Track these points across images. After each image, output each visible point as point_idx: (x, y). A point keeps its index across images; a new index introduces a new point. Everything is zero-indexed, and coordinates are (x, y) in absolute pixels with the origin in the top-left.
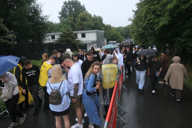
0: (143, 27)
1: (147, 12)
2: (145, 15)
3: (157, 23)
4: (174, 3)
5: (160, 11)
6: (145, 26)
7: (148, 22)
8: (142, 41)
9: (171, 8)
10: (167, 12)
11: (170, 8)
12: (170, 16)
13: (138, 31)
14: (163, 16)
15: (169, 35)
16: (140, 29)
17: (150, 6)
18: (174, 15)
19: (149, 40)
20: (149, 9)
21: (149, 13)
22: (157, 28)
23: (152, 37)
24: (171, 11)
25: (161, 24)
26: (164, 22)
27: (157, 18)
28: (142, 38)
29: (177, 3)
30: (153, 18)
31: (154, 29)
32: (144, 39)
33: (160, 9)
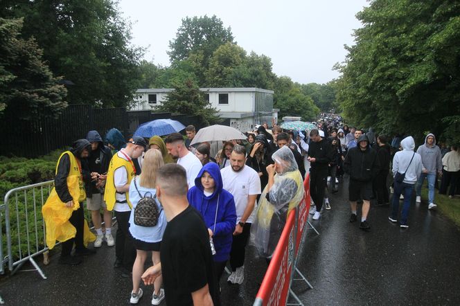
0: (369, 85)
1: (380, 52)
2: (375, 57)
3: (404, 78)
4: (448, 31)
5: (412, 49)
6: (373, 84)
7: (380, 74)
8: (364, 120)
9: (440, 44)
10: (430, 51)
11: (437, 42)
12: (436, 61)
13: (354, 96)
14: (420, 61)
15: (432, 109)
16: (360, 89)
17: (387, 37)
18: (448, 60)
19: (383, 119)
20: (386, 44)
21: (385, 54)
22: (403, 89)
23: (389, 113)
24: (441, 52)
25: (412, 81)
26: (421, 77)
27: (404, 66)
28: (365, 113)
29: (456, 33)
30: (393, 66)
31: (394, 92)
32: (369, 116)
33: (411, 44)
